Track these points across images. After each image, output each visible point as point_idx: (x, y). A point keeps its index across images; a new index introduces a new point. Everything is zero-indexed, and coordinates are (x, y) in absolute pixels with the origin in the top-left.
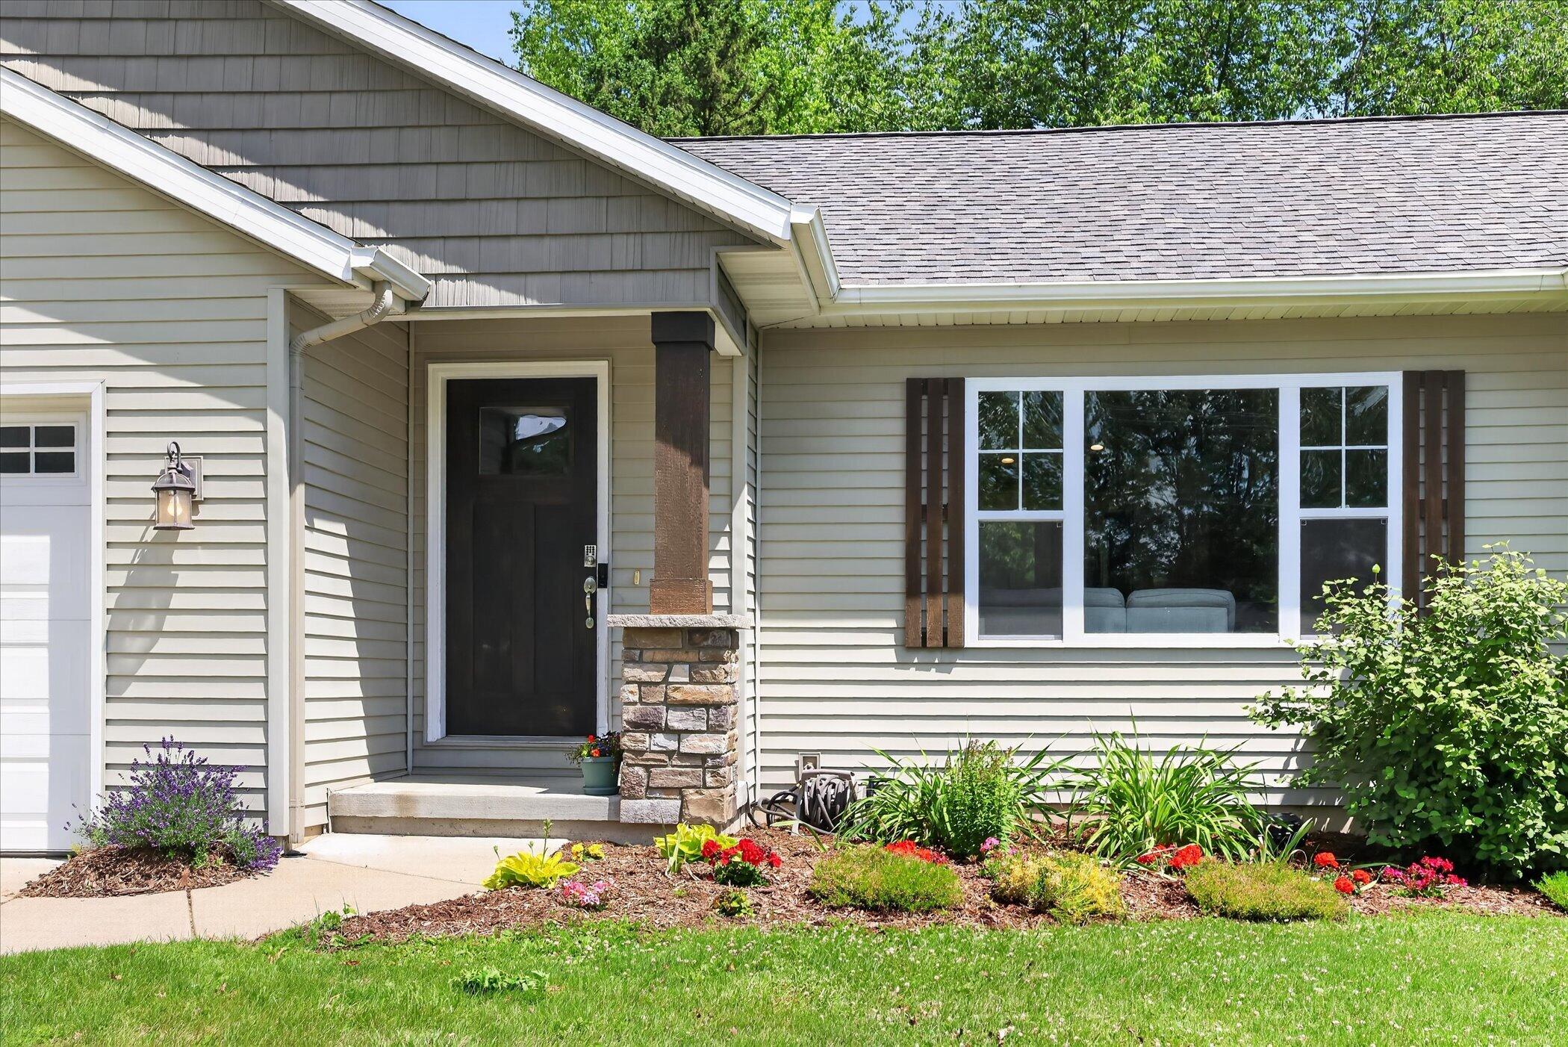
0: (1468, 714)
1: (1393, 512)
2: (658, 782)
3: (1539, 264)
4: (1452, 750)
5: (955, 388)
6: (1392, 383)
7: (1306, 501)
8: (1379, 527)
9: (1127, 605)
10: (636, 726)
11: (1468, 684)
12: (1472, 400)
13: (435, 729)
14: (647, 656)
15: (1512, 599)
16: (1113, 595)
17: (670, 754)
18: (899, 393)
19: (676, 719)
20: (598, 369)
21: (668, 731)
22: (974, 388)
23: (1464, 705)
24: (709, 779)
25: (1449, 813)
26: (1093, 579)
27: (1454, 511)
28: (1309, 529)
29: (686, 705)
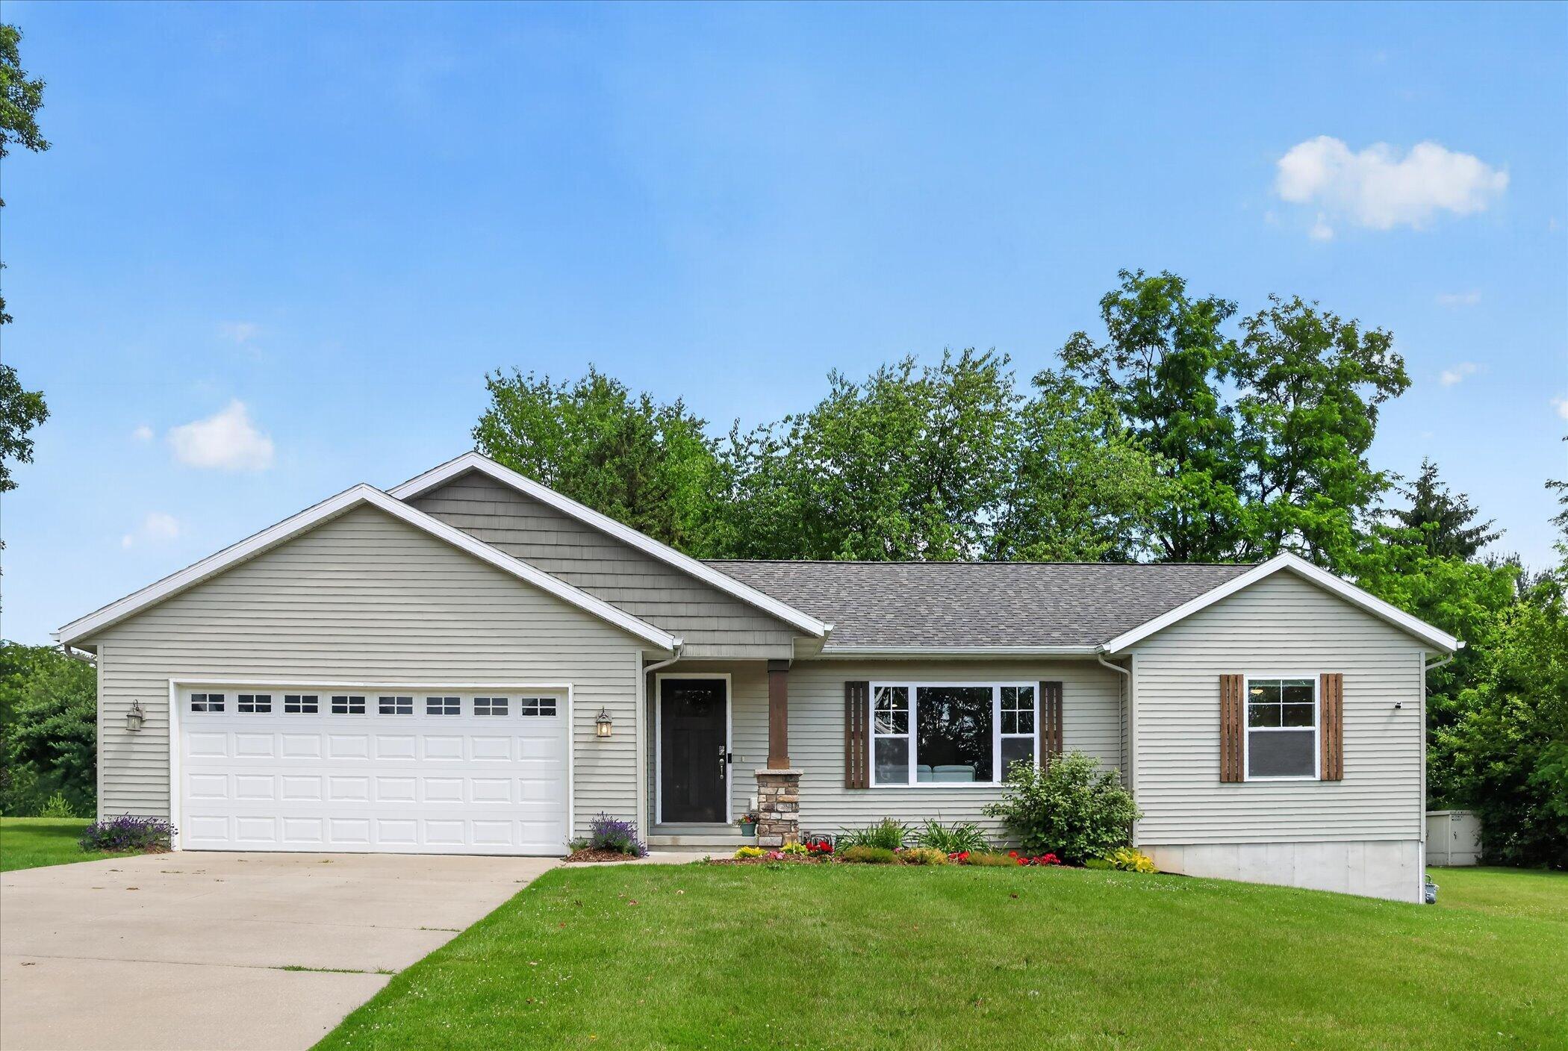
0: (1061, 805)
1: (1036, 736)
2: (773, 830)
3: (1088, 644)
4: (1056, 819)
5: (865, 685)
6: (1036, 686)
7: (1003, 731)
8: (1031, 740)
9: (933, 771)
10: (765, 810)
11: (1062, 795)
12: (1065, 693)
13: (659, 821)
14: (769, 785)
15: (1077, 765)
16: (927, 767)
17: (778, 820)
18: (842, 686)
19: (780, 807)
20: (727, 677)
21: (777, 811)
22: (872, 685)
23: (1060, 802)
24: (793, 829)
25: (1056, 841)
26: (920, 761)
27: (1058, 735)
28: (1004, 742)
29: (783, 802)
